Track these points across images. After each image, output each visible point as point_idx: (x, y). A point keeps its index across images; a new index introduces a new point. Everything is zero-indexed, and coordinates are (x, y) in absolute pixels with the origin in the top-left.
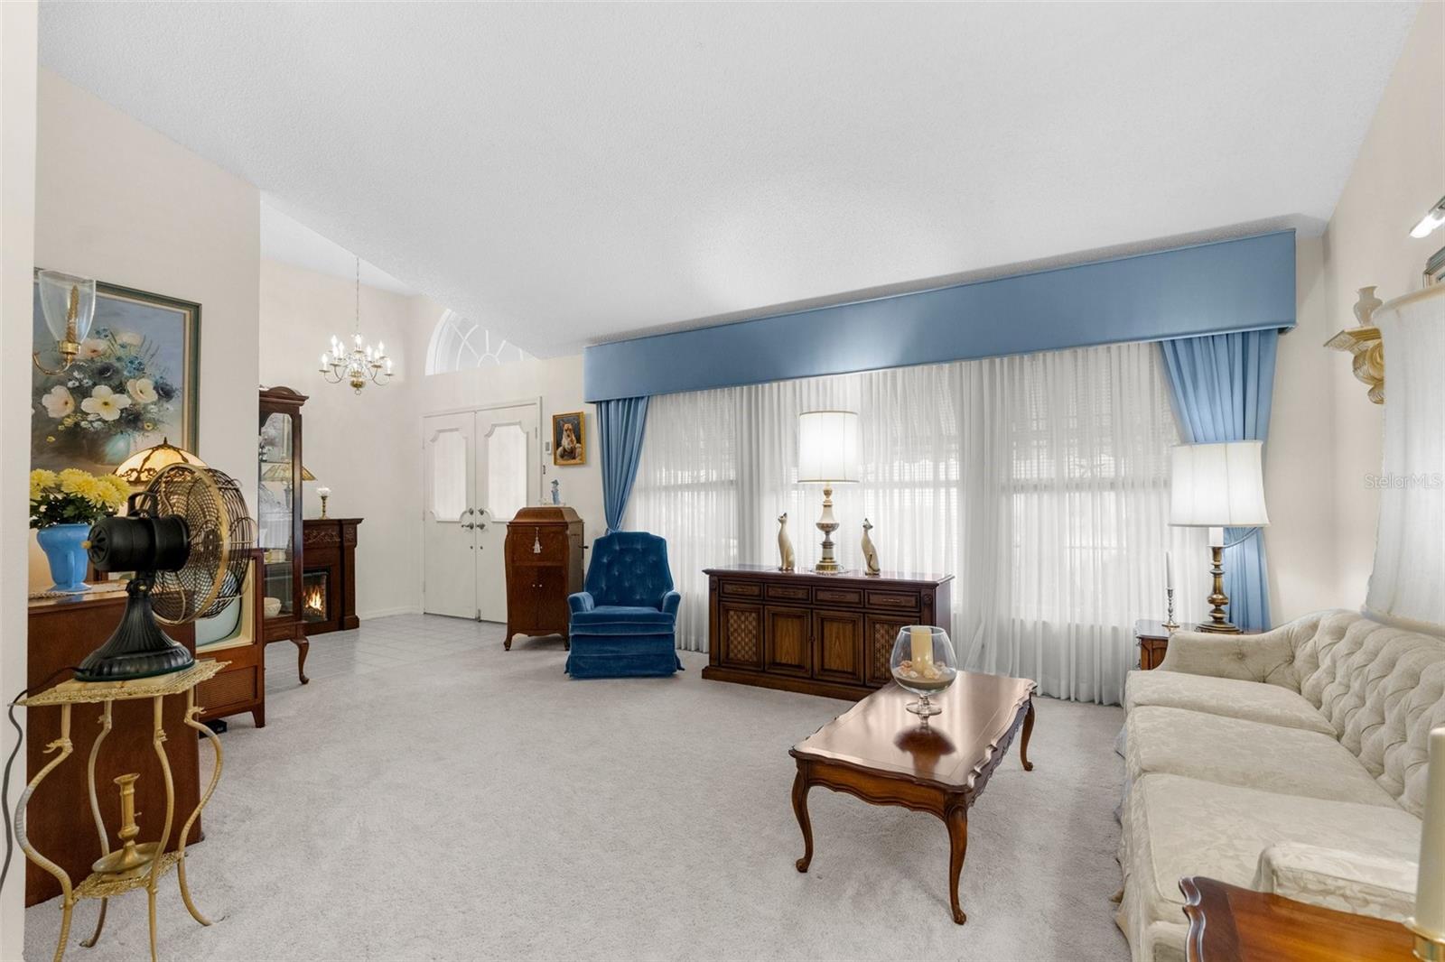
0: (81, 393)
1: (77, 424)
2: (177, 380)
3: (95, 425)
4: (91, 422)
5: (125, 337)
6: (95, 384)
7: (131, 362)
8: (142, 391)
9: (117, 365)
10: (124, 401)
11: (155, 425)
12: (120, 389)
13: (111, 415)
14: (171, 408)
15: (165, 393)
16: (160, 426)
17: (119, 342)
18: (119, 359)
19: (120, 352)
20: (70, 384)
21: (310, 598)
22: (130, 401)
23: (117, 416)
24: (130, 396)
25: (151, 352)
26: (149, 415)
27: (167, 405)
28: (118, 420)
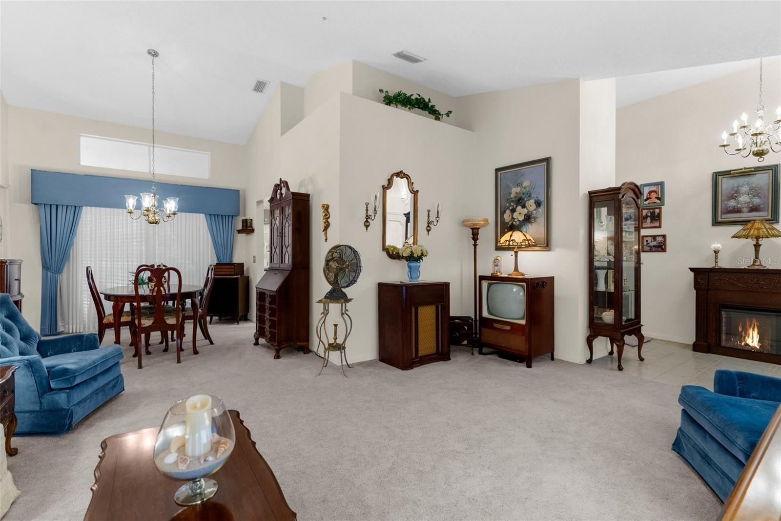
0: (513, 211)
1: (512, 223)
2: (542, 198)
3: (517, 223)
4: (516, 222)
5: (526, 184)
6: (517, 206)
7: (527, 194)
8: (531, 204)
9: (523, 196)
10: (525, 211)
11: (535, 219)
12: (524, 207)
13: (521, 218)
14: (541, 211)
15: (538, 204)
16: (537, 220)
17: (523, 186)
18: (523, 194)
19: (524, 191)
20: (510, 208)
21: (747, 334)
22: (527, 211)
23: (523, 218)
24: (527, 209)
25: (533, 187)
26: (533, 216)
27: (539, 210)
28: (524, 219)
